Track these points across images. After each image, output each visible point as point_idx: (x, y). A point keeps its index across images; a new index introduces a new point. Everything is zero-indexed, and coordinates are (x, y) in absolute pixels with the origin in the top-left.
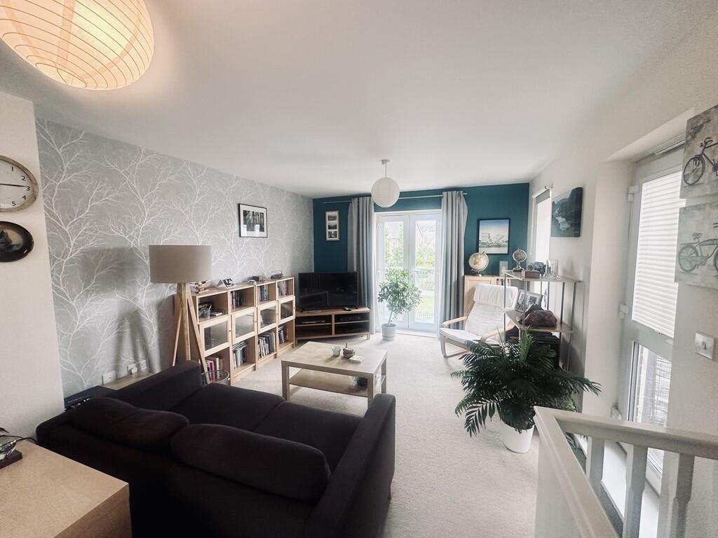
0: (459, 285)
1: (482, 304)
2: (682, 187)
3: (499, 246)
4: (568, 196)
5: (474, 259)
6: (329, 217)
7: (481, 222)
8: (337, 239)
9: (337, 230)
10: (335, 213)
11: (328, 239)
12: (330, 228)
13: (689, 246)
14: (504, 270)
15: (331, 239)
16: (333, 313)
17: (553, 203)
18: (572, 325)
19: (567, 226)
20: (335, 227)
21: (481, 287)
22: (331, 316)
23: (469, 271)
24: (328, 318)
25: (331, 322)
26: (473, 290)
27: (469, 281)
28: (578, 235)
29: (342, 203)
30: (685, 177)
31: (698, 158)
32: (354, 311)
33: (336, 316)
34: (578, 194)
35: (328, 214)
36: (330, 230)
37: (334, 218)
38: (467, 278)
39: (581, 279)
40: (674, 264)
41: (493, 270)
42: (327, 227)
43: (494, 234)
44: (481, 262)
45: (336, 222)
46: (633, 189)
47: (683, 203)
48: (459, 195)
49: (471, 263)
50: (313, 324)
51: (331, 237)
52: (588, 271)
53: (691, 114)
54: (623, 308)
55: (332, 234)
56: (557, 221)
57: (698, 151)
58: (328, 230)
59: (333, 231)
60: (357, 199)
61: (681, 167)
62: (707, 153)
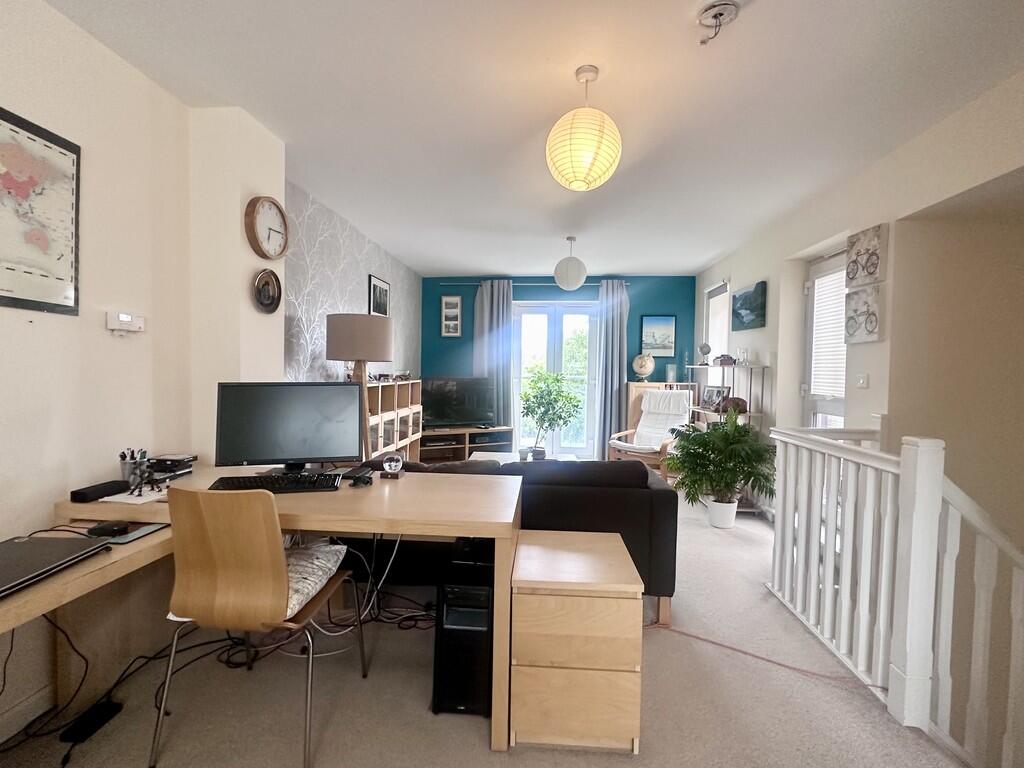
0: (622, 393)
1: (654, 413)
2: (846, 281)
3: (665, 347)
4: (752, 289)
5: (640, 361)
6: (446, 304)
7: (644, 318)
8: (458, 334)
9: (458, 322)
10: (456, 300)
11: (444, 334)
12: (447, 319)
13: (852, 318)
14: (671, 374)
15: (447, 335)
16: (467, 431)
17: (734, 297)
18: (760, 410)
19: (752, 317)
20: (455, 318)
21: (649, 393)
22: (464, 434)
23: (633, 376)
24: (459, 439)
25: (464, 444)
26: (640, 399)
27: (635, 389)
28: (763, 325)
29: (468, 286)
30: (848, 274)
31: (855, 262)
32: (491, 429)
33: (470, 434)
34: (762, 287)
35: (445, 299)
36: (447, 323)
37: (455, 306)
38: (632, 385)
39: (768, 364)
40: (844, 332)
41: (659, 376)
42: (444, 318)
43: (660, 334)
44: (648, 367)
45: (457, 311)
46: (808, 284)
47: (847, 291)
48: (621, 284)
49: (636, 367)
50: (440, 446)
51: (449, 332)
52: (775, 356)
53: (848, 233)
54: (804, 386)
55: (450, 328)
56: (740, 314)
57: (854, 257)
58: (444, 322)
59: (452, 323)
60: (489, 282)
61: (845, 267)
62: (859, 259)
